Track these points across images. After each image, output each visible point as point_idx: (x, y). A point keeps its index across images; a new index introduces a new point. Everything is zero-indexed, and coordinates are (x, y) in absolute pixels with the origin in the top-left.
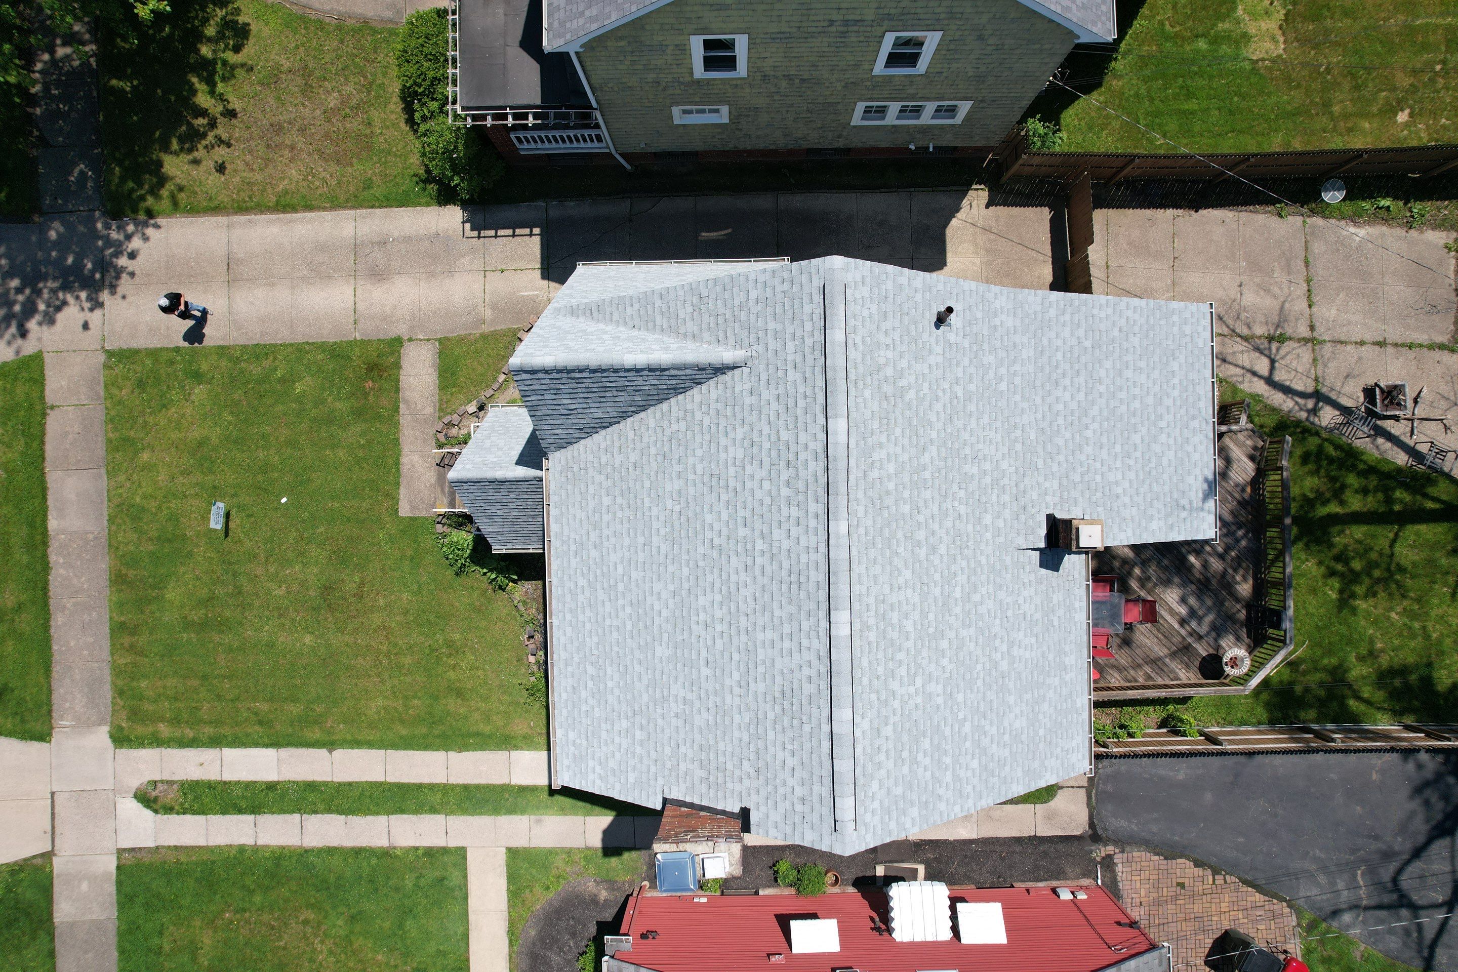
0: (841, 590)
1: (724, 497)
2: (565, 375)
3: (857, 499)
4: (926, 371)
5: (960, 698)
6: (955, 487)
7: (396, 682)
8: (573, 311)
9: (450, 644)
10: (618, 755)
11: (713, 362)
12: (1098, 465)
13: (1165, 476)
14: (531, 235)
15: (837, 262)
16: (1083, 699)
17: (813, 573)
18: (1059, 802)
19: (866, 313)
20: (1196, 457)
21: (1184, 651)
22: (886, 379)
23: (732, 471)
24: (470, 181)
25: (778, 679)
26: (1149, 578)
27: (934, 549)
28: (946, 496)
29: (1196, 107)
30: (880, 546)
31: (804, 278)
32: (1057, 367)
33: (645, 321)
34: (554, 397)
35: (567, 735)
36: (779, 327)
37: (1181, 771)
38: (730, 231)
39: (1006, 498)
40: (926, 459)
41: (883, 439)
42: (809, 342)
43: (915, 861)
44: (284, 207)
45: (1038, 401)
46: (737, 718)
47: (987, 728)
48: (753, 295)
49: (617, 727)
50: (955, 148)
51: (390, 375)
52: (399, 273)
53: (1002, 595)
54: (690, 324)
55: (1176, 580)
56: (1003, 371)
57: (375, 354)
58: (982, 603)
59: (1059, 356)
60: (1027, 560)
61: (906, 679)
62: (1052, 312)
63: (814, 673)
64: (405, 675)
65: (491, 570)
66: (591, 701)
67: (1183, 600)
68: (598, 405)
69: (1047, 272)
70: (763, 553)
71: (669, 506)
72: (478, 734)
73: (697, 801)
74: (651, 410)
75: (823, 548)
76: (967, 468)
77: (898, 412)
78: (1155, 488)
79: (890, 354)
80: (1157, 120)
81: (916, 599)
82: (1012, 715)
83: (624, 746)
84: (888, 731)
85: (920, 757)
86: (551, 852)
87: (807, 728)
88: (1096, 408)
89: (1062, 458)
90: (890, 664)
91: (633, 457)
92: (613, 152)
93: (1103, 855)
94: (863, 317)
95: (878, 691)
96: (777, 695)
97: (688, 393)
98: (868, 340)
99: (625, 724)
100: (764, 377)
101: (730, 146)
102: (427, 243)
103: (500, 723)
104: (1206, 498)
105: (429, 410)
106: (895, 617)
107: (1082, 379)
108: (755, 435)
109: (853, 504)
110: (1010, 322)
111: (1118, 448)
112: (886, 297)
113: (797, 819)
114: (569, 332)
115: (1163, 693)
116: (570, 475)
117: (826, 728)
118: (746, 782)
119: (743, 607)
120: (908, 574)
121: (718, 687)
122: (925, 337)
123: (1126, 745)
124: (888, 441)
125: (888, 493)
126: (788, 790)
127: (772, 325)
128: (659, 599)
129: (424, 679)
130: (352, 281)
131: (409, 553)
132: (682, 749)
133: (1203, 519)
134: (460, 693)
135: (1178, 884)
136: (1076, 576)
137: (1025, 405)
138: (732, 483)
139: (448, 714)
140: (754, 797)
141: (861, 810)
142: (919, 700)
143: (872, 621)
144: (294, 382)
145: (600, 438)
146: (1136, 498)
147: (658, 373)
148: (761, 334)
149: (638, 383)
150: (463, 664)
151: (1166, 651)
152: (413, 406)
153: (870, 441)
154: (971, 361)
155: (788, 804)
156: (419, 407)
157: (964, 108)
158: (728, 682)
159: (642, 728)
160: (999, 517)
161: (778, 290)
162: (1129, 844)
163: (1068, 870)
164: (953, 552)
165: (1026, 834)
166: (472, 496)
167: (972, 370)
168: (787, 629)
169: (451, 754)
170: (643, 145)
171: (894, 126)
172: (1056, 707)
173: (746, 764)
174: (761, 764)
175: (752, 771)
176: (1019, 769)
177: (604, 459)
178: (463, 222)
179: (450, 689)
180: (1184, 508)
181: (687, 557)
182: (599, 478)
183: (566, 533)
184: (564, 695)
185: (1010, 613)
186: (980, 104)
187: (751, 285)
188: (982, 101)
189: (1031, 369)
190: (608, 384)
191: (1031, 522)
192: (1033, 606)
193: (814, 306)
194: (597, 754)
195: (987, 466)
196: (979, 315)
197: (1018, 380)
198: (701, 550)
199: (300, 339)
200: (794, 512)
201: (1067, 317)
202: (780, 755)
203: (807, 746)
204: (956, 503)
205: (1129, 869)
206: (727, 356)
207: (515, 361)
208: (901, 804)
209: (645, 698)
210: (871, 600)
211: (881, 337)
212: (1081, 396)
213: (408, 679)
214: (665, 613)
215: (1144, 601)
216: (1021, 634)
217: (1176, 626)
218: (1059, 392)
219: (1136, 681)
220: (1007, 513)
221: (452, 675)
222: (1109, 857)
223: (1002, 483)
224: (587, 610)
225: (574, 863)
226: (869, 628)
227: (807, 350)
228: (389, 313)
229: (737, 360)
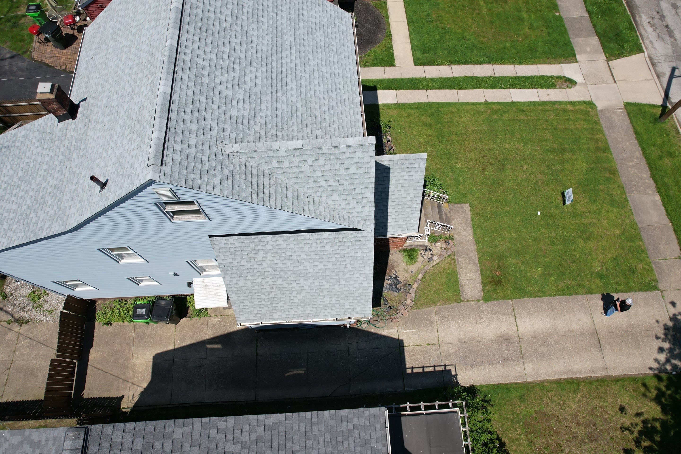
7: (458, 129)
10: (317, 10)
12: (44, 153)
13: (11, 159)
14: (412, 368)
17: (191, 30)
22: (137, 132)
23: (241, 97)
28: (121, 97)
36: (200, 156)
38: (286, 375)
44: (573, 382)
51: (487, 279)
52: (492, 341)
57: (498, 291)
64: (454, 132)
72: (414, 109)
86: (375, 65)
88: (37, 182)
89: (62, 150)
98: (142, 145)
99: (313, 20)
102: (478, 360)
103: (403, 113)
105: (461, 260)
107: (41, 194)
108: (223, 108)
111: (32, 165)
112: (129, 176)
119: (239, 35)
120: (144, 47)
121: (256, 11)
122: (114, 170)
124: (141, 101)
125: (146, 76)
127: (205, 159)
128: (291, 60)
129: (444, 130)
130: (520, 335)
139: (430, 116)
144: (543, 274)
150: (425, 137)
152: (470, 262)
153: (150, 93)
156: (467, 261)
168: (211, 15)
169: (426, 102)
178: (456, 375)
183: (352, 112)
185: (104, 67)
189: (67, 190)
193: (171, 157)
194: (329, 15)
195: (99, 127)
198: (264, 70)
199: (545, 299)
200: (200, 61)
201: (39, 226)
204: (117, 97)
209: (301, 25)
212: (44, 185)
213: (452, 130)
214: (288, 53)
220: (95, 111)
227: (180, 135)
228: (495, 316)
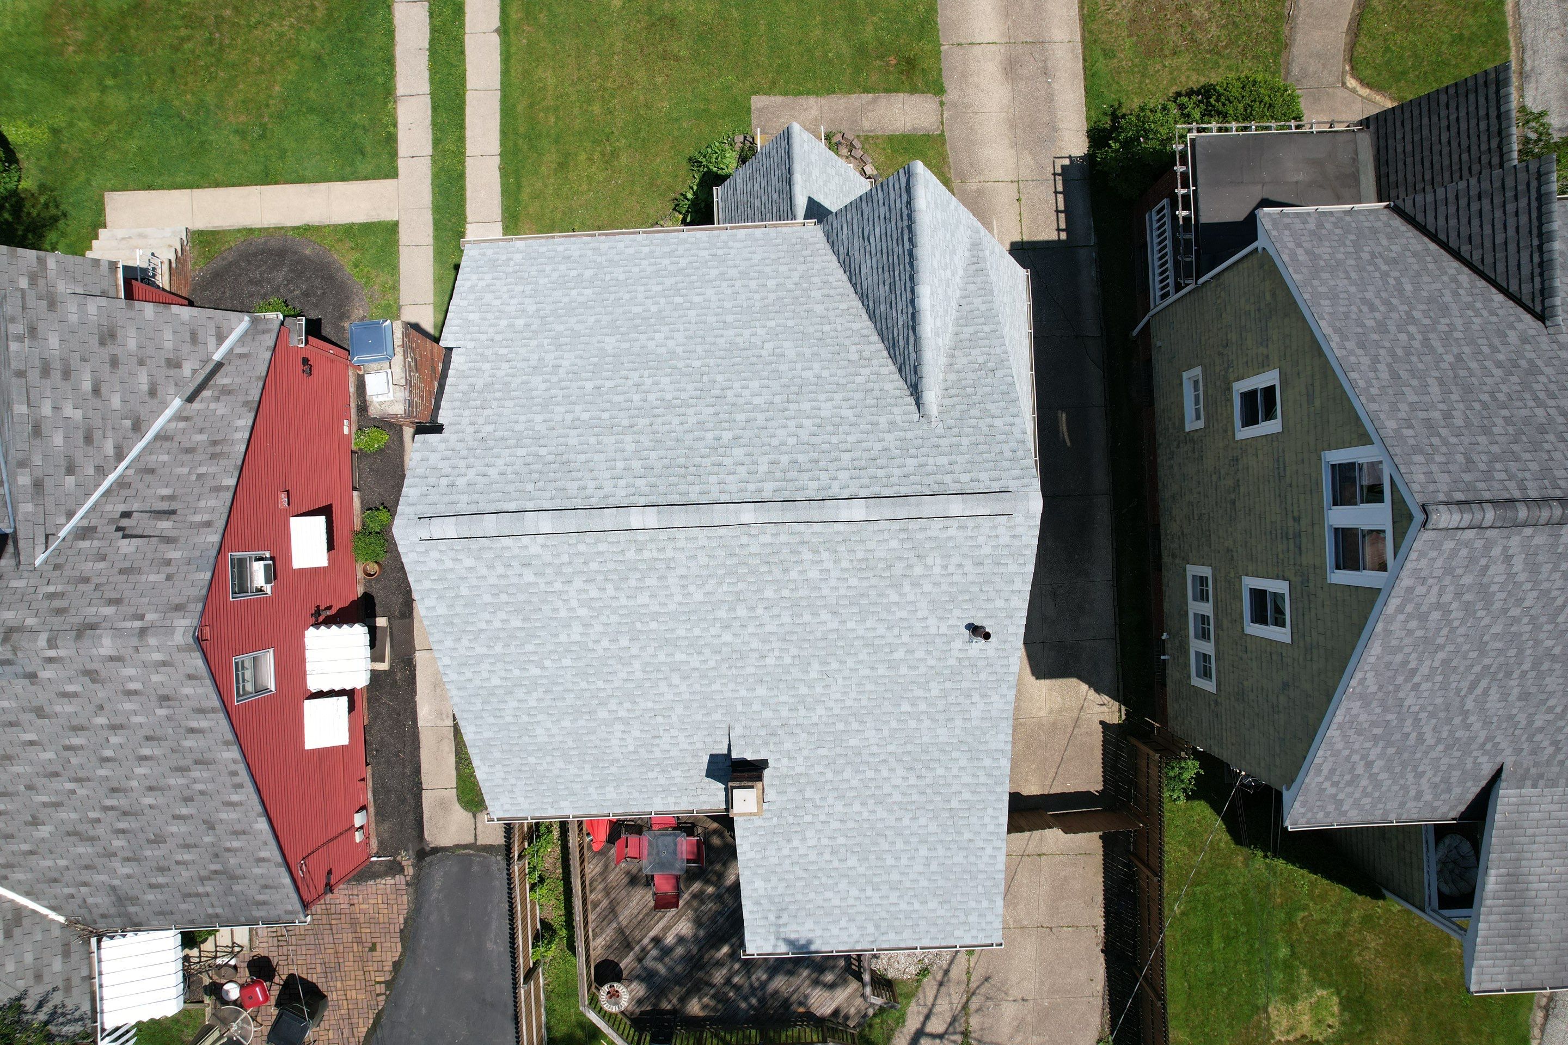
0: (679, 517)
1: (777, 399)
2: (906, 223)
3: (778, 534)
4: (920, 615)
5: (567, 662)
6: (794, 651)
7: (573, 98)
8: (976, 246)
9: (615, 154)
10: (498, 302)
11: (924, 380)
12: (822, 818)
13: (812, 896)
14: (1059, 230)
15: (1036, 504)
16: (568, 809)
17: (697, 488)
18: (460, 815)
19: (981, 540)
20: (835, 930)
21: (625, 942)
22: (910, 566)
23: (806, 406)
24: (1115, 159)
25: (582, 457)
26: (703, 902)
27: (727, 627)
28: (784, 640)
29: (1215, 947)
30: (728, 562)
31: (1017, 472)
32: (928, 768)
33: (966, 317)
34: (882, 217)
35: (518, 251)
36: (964, 448)
37: (496, 946)
38: (1069, 444)
39: (784, 713)
40: (825, 616)
41: (845, 564)
42: (948, 479)
43: (392, 660)
45: (891, 748)
46: (539, 418)
47: (535, 695)
48: (998, 422)
49: (527, 301)
50: (1164, 685)
51: (903, 82)
52: (1013, 90)
53: (679, 710)
54: (964, 360)
55: (702, 933)
56: (923, 707)
57: (925, 67)
58: (670, 686)
59: (940, 771)
60: (718, 739)
61: (584, 596)
62: (988, 762)
63: (589, 492)
64: (581, 107)
65: (695, 194)
66: (555, 275)
67: (681, 940)
68: (875, 266)
69: (1032, 788)
70: (716, 439)
71: (766, 345)
72: (519, 187)
73: (449, 381)
74: (870, 324)
75: (724, 498)
76: (816, 666)
77: (874, 581)
78: (800, 884)
79: (937, 570)
80: (1200, 906)
81: (672, 607)
82: (549, 725)
83: (508, 309)
84: (529, 577)
85: (501, 615)
86: (394, 269)
87: (530, 487)
88: (884, 814)
89: (829, 776)
90: (600, 578)
91: (819, 309)
92: (1151, 313)
93: (404, 863)
94: (976, 537)
95: (571, 563)
96: (565, 457)
97: (890, 361)
98: (951, 544)
99: (532, 308)
100: (909, 435)
101: (1160, 440)
102: (1047, 119)
103: (531, 210)
104: (791, 943)
105: (866, 125)
106: (652, 582)
107: (915, 797)
108: (847, 428)
109: (771, 529)
110: (975, 713)
111: (841, 840)
112: (999, 564)
113: (432, 480)
114: (952, 235)
115: (578, 917)
116: (798, 247)
117: (530, 506)
118: (470, 429)
119: (660, 420)
120: (699, 597)
121: (573, 399)
122: (957, 612)
123: (522, 882)
124: (842, 570)
125: (786, 571)
126: (463, 471)
127: (965, 441)
128: (667, 338)
129: (577, 128)
130: (1004, 40)
131: (712, 108)
132: (505, 366)
133: (767, 940)
134: (562, 166)
135: (374, 945)
136: (702, 798)
137: (886, 733)
138: (792, 406)
139: (540, 154)
140: (454, 437)
141: (442, 545)
142: (563, 613)
143: (647, 554)
145: (839, 277)
146: (788, 861)
147: (910, 323)
148: (955, 430)
149: (899, 304)
150: (594, 168)
151: (624, 923)
152: (870, 108)
153: (842, 548)
154: (932, 667)
155: (447, 470)
156: (870, 114)
157: (1210, 686)
158: (578, 408)
159: (527, 325)
160: (763, 704)
161: (1004, 446)
162: (416, 891)
163: (386, 825)
164: (724, 649)
165: (424, 779)
166: (773, 152)
167: (923, 670)
168: (636, 464)
169: (497, 159)
170: (1159, 344)
171: (1186, 613)
172: (558, 777)
173: (490, 428)
174: (491, 443)
175: (483, 434)
176: (490, 734)
177: (816, 280)
178: (1070, 157)
179: (567, 155)
180: (779, 917)
181: (712, 364)
182: (796, 277)
183: (737, 245)
184: (561, 248)
185: (659, 719)
186: (1213, 701)
187: (1009, 419)
188: (1216, 703)
189: (925, 739)
190: (897, 273)
191: (758, 742)
192: (667, 747)
193: (987, 483)
194: (498, 282)
195: (819, 690)
196: (983, 676)
197: (913, 724)
198: (720, 378)
200: (763, 469)
201: (983, 779)
202: (500, 462)
203: (511, 488)
204: (777, 653)
205: (389, 891)
206: (931, 396)
207: (919, 167)
208: (450, 594)
209: (561, 328)
210: (669, 553)
211: (955, 560)
212: (897, 797)
213: (576, 111)
214: (651, 344)
215: (678, 897)
216: (637, 734)
217: (652, 934)
218: (900, 772)
219: (591, 892)
220: (767, 714)
221: (583, 156)
222: (401, 870)
223: (800, 707)
224: (653, 268)
225: (384, 293)
226: (639, 551)
227: (939, 477)
228: (970, 79)
229: (927, 406)
